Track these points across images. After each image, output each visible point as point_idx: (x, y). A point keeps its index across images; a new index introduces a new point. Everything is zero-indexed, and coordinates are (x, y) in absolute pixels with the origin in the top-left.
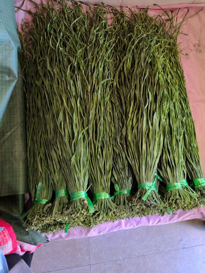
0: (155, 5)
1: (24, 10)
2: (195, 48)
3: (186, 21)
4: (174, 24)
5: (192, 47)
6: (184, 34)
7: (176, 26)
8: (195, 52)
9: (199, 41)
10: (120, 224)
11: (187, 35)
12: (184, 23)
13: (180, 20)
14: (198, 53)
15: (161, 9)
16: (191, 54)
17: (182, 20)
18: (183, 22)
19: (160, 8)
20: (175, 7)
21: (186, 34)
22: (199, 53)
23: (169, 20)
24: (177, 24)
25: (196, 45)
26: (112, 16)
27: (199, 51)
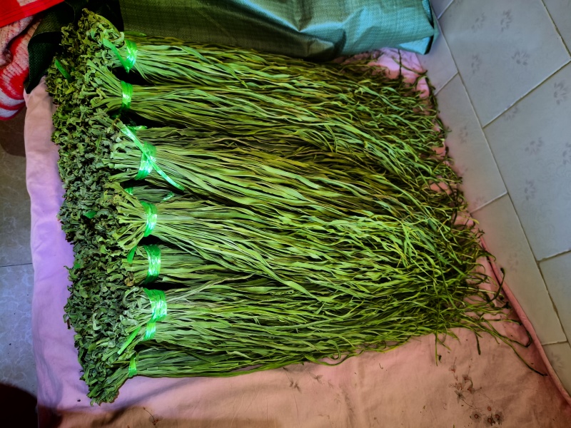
0: (502, 270)
2: (461, 380)
3: (505, 344)
4: (487, 316)
5: (461, 371)
6: (478, 345)
7: (486, 321)
8: (454, 382)
9: (481, 388)
11: (480, 354)
12: (500, 341)
13: (500, 327)
14: (455, 389)
15: (501, 282)
16: (443, 370)
17: (503, 333)
18: (500, 335)
19: (501, 280)
20: (518, 311)
21: (481, 349)
22: (456, 392)
23: (489, 300)
24: (491, 322)
25: (469, 383)
27: (459, 391)
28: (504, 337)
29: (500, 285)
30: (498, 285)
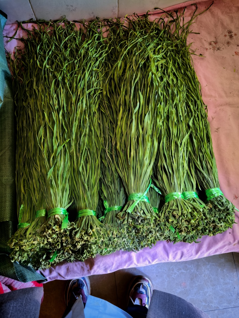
0: (155, 9)
1: (17, 39)
2: (211, 47)
3: (195, 19)
4: (181, 25)
5: (207, 46)
6: (195, 33)
7: (183, 26)
8: (212, 50)
9: (215, 37)
10: (130, 259)
11: (199, 34)
12: (193, 21)
13: (187, 19)
14: (215, 51)
15: (163, 11)
16: (207, 54)
17: (190, 18)
18: (191, 20)
19: (162, 11)
20: (179, 7)
21: (197, 32)
22: (217, 51)
23: (174, 21)
24: (184, 23)
25: (213, 43)
26: (108, 28)
27: (216, 49)
28: (192, 18)
29: (164, 12)
30: (165, 13)
